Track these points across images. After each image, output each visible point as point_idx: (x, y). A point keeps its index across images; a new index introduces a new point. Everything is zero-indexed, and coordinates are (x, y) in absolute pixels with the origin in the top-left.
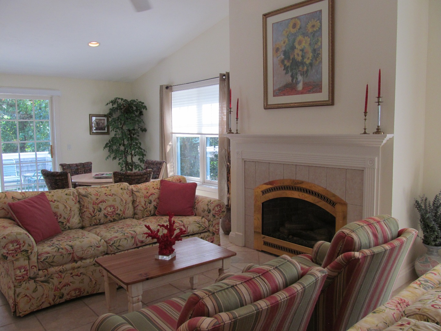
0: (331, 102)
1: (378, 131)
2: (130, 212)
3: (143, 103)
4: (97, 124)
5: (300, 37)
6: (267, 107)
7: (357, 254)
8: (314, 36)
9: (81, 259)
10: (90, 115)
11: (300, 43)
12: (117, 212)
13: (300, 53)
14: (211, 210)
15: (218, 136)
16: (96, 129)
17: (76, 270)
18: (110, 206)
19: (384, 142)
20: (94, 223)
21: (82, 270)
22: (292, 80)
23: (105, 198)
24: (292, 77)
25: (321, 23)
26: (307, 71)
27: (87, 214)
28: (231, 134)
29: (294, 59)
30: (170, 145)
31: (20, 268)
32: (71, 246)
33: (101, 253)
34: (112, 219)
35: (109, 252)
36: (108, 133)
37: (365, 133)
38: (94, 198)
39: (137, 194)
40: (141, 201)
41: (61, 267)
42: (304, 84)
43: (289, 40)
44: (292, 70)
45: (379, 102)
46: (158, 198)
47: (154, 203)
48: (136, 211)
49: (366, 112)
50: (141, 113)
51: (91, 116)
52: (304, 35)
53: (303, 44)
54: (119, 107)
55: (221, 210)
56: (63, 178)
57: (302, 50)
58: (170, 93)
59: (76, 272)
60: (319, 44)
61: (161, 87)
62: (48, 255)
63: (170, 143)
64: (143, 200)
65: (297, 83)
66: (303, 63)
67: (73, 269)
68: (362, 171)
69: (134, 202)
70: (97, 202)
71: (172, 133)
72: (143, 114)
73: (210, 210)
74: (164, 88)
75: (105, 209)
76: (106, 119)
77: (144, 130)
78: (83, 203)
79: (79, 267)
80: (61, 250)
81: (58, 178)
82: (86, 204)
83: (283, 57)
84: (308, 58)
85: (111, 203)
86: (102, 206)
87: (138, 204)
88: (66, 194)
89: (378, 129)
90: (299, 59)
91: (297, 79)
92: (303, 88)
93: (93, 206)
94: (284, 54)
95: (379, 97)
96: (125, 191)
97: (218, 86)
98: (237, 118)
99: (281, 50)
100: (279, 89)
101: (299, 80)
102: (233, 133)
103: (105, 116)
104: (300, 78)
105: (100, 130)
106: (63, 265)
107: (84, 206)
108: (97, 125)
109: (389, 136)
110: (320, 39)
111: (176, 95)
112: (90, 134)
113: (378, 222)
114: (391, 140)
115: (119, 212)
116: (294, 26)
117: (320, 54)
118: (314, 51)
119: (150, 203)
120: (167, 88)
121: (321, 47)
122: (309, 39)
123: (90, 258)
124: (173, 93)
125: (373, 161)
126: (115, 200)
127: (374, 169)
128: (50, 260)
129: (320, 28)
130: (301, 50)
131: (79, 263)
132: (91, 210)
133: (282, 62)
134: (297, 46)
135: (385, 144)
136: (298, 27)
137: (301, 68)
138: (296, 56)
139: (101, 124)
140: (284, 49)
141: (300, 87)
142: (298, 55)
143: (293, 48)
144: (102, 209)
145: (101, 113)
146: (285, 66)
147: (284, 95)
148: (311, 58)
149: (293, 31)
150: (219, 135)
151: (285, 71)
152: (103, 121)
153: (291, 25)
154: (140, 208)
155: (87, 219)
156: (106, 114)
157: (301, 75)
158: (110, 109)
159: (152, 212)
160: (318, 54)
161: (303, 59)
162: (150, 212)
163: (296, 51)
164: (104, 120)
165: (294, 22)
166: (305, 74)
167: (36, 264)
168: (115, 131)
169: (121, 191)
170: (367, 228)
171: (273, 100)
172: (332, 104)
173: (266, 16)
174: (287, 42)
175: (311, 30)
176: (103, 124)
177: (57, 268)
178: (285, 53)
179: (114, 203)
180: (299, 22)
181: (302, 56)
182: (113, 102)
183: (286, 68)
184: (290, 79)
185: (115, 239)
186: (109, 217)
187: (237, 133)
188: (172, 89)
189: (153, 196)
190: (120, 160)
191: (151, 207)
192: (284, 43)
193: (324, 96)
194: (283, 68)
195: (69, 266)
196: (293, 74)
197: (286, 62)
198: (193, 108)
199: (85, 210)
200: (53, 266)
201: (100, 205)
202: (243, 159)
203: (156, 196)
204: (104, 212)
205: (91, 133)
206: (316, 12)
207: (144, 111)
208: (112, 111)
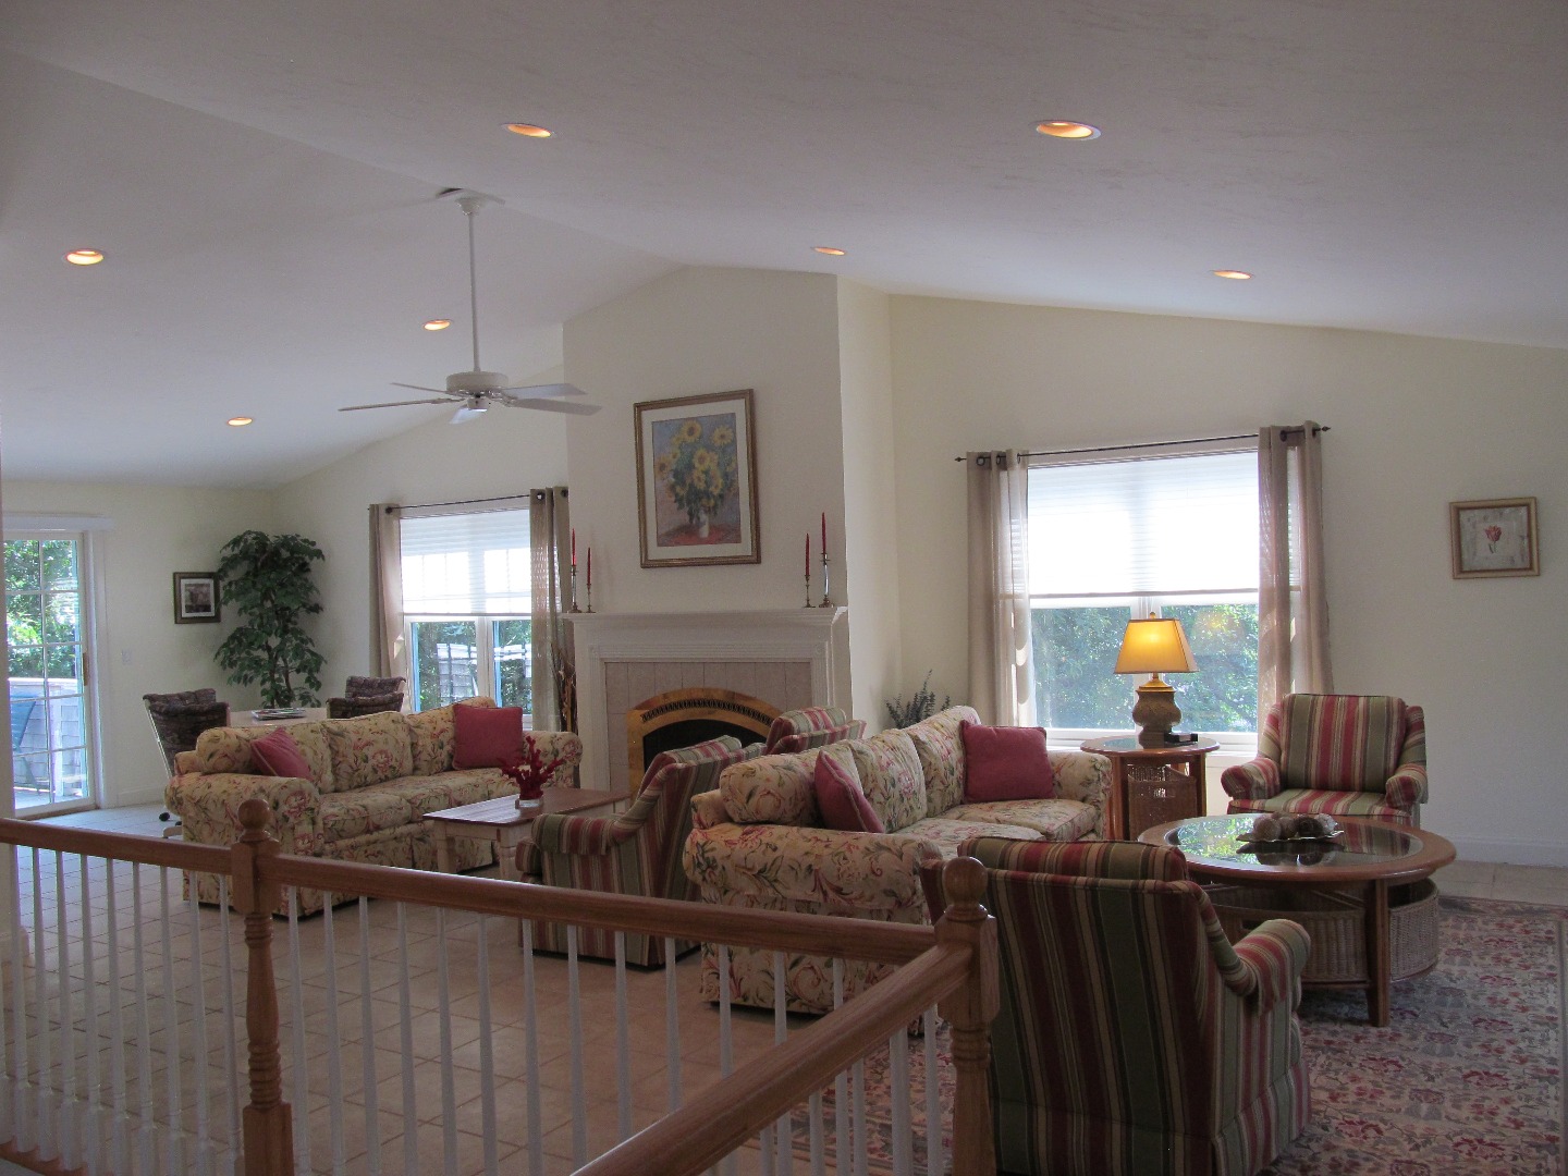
0: (756, 558)
1: (826, 603)
2: (408, 764)
3: (313, 544)
4: (193, 597)
5: (701, 452)
6: (647, 564)
7: (795, 736)
8: (724, 451)
9: (378, 828)
10: (175, 574)
11: (702, 459)
12: (391, 763)
13: (703, 477)
14: (560, 750)
15: (530, 618)
16: (189, 609)
17: (371, 846)
18: (381, 752)
19: (835, 618)
20: (355, 784)
21: (379, 847)
22: (691, 520)
23: (371, 737)
24: (691, 514)
25: (734, 433)
26: (715, 506)
27: (344, 767)
28: (578, 615)
29: (691, 485)
30: (400, 642)
31: (303, 837)
32: (364, 806)
33: (404, 819)
34: (383, 777)
35: (415, 818)
36: (216, 619)
37: (808, 606)
38: (354, 738)
39: (418, 731)
40: (426, 743)
41: (352, 840)
42: (712, 527)
43: (682, 453)
44: (689, 503)
45: (824, 560)
46: (455, 738)
47: (448, 748)
48: (417, 763)
49: (807, 575)
50: (304, 567)
51: (178, 577)
52: (709, 448)
53: (707, 463)
54: (245, 555)
55: (574, 751)
56: (216, 717)
57: (706, 472)
58: (395, 522)
59: (371, 849)
60: (733, 465)
61: (374, 509)
62: (337, 818)
63: (400, 638)
64: (428, 741)
65: (699, 525)
66: (708, 495)
67: (369, 843)
68: (807, 665)
69: (413, 745)
70: (360, 744)
71: (404, 614)
72: (309, 570)
73: (557, 751)
74: (382, 511)
75: (374, 757)
76: (211, 582)
77: (316, 609)
78: (335, 748)
79: (375, 842)
80: (351, 812)
81: (203, 718)
82: (341, 749)
83: (673, 480)
84: (716, 487)
85: (380, 746)
86: (369, 751)
87: (420, 749)
88: (312, 731)
89: (826, 600)
90: (701, 486)
91: (699, 518)
92: (710, 534)
93: (356, 751)
94: (675, 476)
95: (824, 554)
96: (399, 726)
97: (527, 512)
98: (589, 584)
99: (669, 469)
100: (668, 534)
101: (701, 520)
102: (580, 612)
103: (209, 575)
104: (704, 517)
105: (197, 611)
106: (354, 836)
107: (338, 752)
108: (192, 599)
109: (841, 610)
110: (734, 458)
111: (411, 528)
112: (176, 622)
113: (820, 711)
114: (845, 615)
115: (393, 763)
116: (691, 431)
117: (734, 481)
118: (726, 476)
119: (441, 748)
120: (389, 510)
121: (736, 470)
122: (716, 457)
123: (389, 827)
124: (402, 522)
125: (822, 650)
126: (386, 742)
127: (825, 659)
128: (339, 826)
129: (734, 442)
130: (703, 472)
131: (376, 835)
132: (351, 760)
133: (672, 488)
134: (697, 465)
135: (837, 621)
136: (697, 434)
137: (704, 501)
138: (696, 481)
139: (201, 597)
140: (674, 467)
141: (705, 532)
142: (699, 479)
143: (690, 467)
144: (370, 758)
145: (202, 569)
146: (677, 495)
147: (678, 544)
148: (720, 487)
149: (690, 440)
150: (533, 615)
151: (676, 505)
152: (204, 589)
153: (685, 429)
154: (424, 756)
155: (345, 775)
156: (215, 570)
157: (706, 512)
158: (224, 559)
159: (445, 764)
160: (733, 481)
161: (708, 487)
162: (442, 763)
163: (696, 474)
164: (208, 585)
165: (691, 425)
166: (711, 511)
167: (322, 832)
168: (250, 614)
169: (392, 726)
170: (807, 716)
171: (657, 552)
172: (758, 561)
173: (640, 408)
174: (679, 455)
175: (718, 442)
176: (206, 595)
177: (346, 841)
178: (676, 474)
179: (385, 748)
180: (698, 426)
181: (706, 482)
182: (236, 542)
183: (679, 500)
184: (687, 518)
185: (422, 797)
186: (380, 773)
187: (589, 611)
188: (400, 514)
189: (445, 734)
190: (263, 683)
191: (443, 755)
192: (674, 457)
193: (744, 548)
194: (673, 499)
195: (363, 838)
196: (691, 509)
197: (678, 489)
198: (459, 560)
199: (341, 759)
200: (341, 837)
201: (365, 751)
202: (602, 659)
203: (450, 734)
204: (372, 762)
205: (179, 620)
206: (727, 415)
207: (314, 563)
208: (229, 563)
